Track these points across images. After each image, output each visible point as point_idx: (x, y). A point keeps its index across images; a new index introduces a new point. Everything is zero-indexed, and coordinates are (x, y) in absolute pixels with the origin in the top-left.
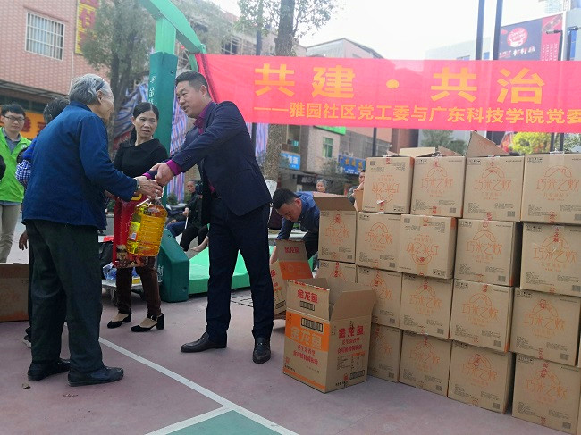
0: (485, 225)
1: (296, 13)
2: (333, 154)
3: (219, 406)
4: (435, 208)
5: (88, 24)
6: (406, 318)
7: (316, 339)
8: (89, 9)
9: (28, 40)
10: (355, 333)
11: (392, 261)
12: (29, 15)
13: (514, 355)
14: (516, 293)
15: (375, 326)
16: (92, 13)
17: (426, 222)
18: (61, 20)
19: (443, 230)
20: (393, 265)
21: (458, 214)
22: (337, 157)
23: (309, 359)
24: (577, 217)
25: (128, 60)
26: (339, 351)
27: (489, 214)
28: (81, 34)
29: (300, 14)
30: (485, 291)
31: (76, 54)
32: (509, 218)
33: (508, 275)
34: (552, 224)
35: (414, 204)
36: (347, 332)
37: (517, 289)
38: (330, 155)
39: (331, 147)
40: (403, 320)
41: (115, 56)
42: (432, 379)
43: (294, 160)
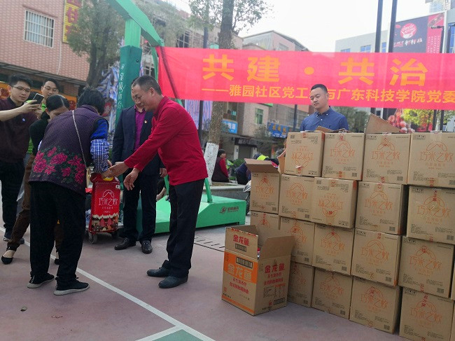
0: (379, 187)
1: (235, 14)
2: (263, 122)
3: (171, 326)
4: (341, 173)
5: (73, 19)
6: (317, 257)
7: (248, 274)
8: (74, 8)
9: (26, 32)
10: (278, 269)
11: (307, 213)
12: (27, 12)
13: (401, 288)
14: (403, 241)
15: (294, 263)
16: (76, 10)
17: (333, 184)
18: (52, 16)
19: (346, 190)
20: (308, 216)
21: (358, 178)
22: (266, 124)
23: (242, 289)
24: (451, 182)
25: (103, 49)
26: (265, 283)
27: (383, 178)
28: (67, 27)
29: (238, 14)
30: (379, 238)
31: (63, 43)
32: (398, 182)
33: (397, 226)
34: (431, 187)
35: (324, 168)
36: (271, 268)
37: (404, 237)
38: (261, 122)
39: (261, 116)
40: (315, 259)
41: (93, 45)
42: (338, 306)
43: (232, 126)
